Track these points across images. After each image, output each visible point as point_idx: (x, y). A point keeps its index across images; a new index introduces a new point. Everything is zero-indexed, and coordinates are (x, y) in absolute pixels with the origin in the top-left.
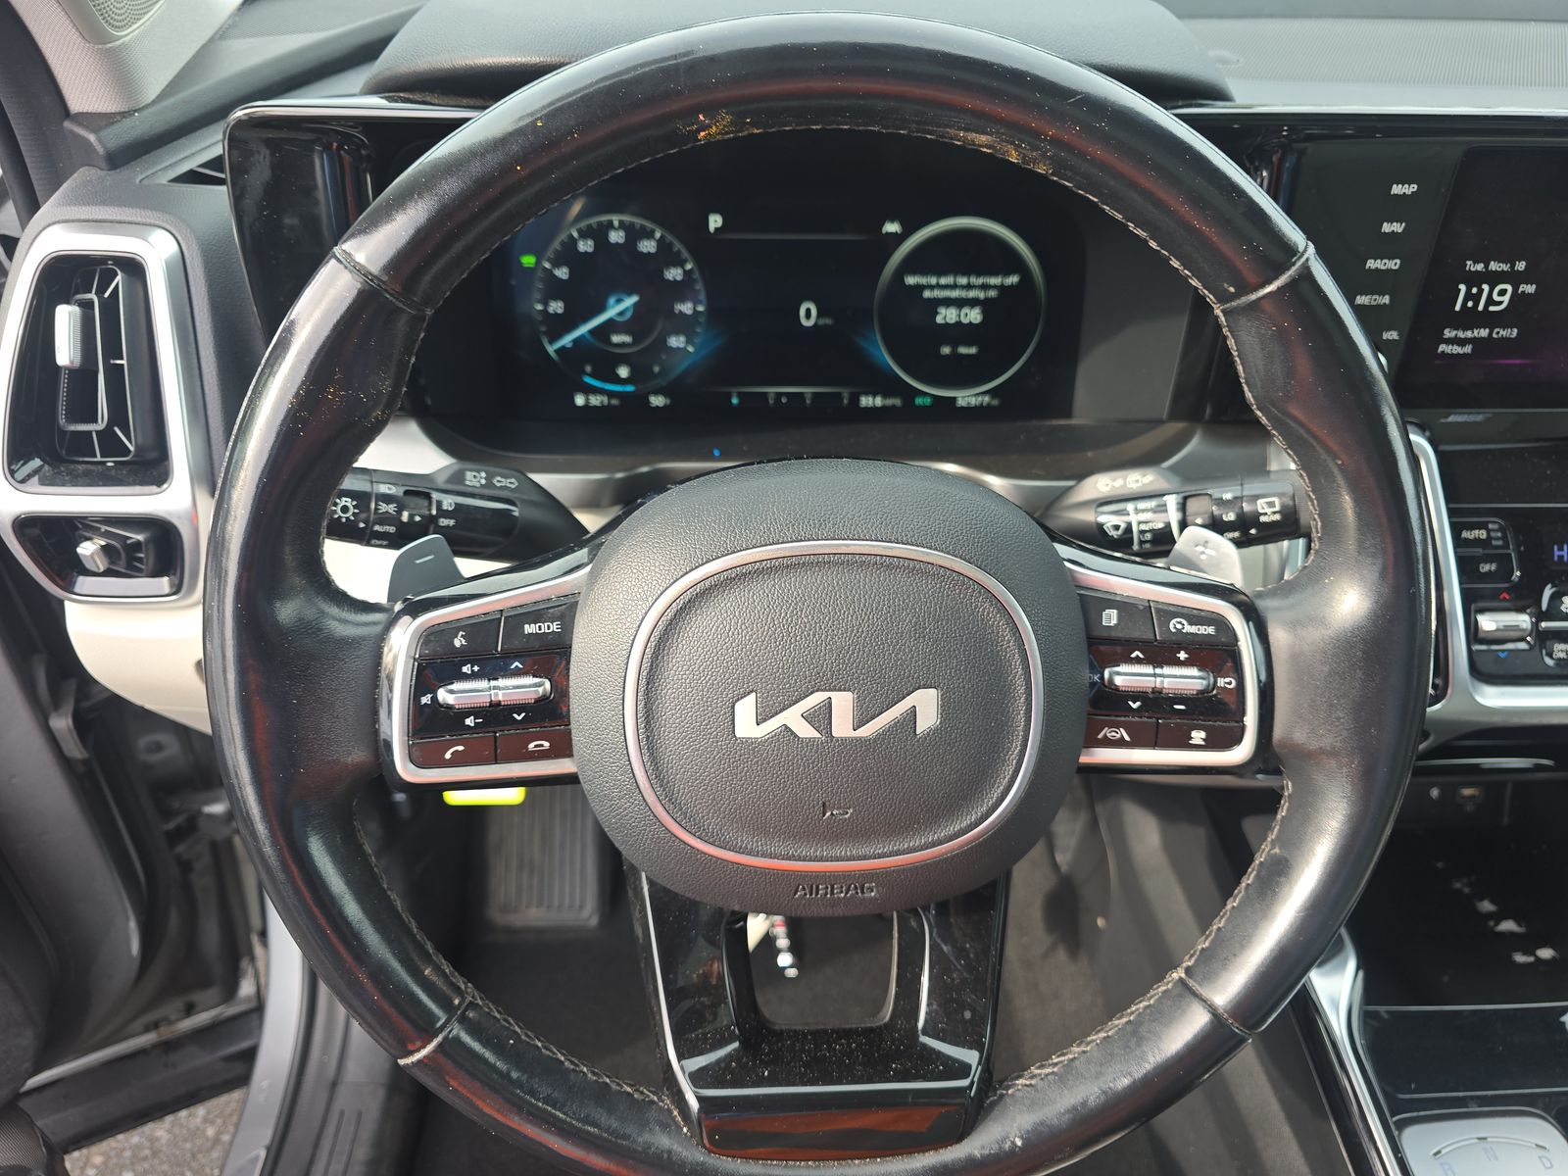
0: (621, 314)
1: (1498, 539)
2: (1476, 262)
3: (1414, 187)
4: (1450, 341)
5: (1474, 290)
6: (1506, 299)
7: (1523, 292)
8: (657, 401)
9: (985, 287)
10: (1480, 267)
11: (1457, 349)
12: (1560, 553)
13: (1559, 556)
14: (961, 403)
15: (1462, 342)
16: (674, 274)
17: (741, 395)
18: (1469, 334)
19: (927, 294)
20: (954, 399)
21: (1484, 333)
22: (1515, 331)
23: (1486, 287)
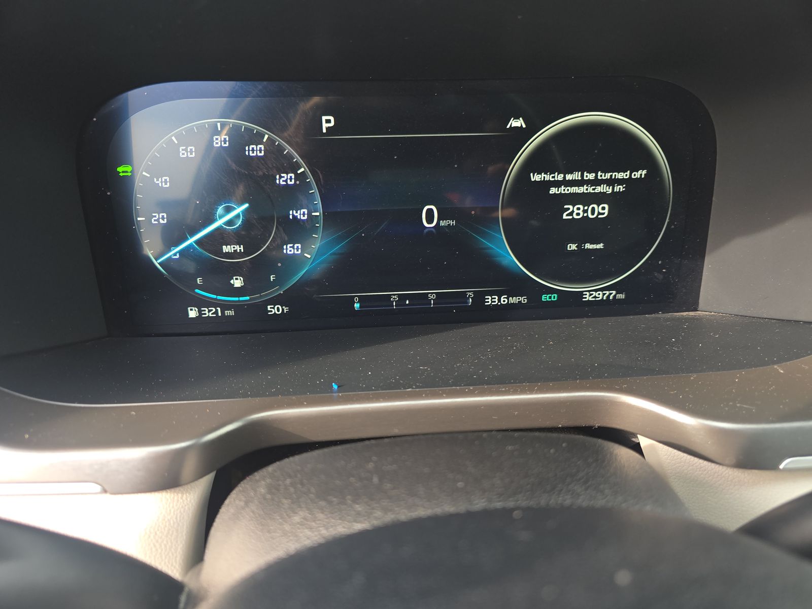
0: (230, 223)
8: (275, 310)
9: (611, 182)
14: (588, 297)
16: (286, 179)
17: (362, 300)
19: (553, 191)
20: (581, 294)
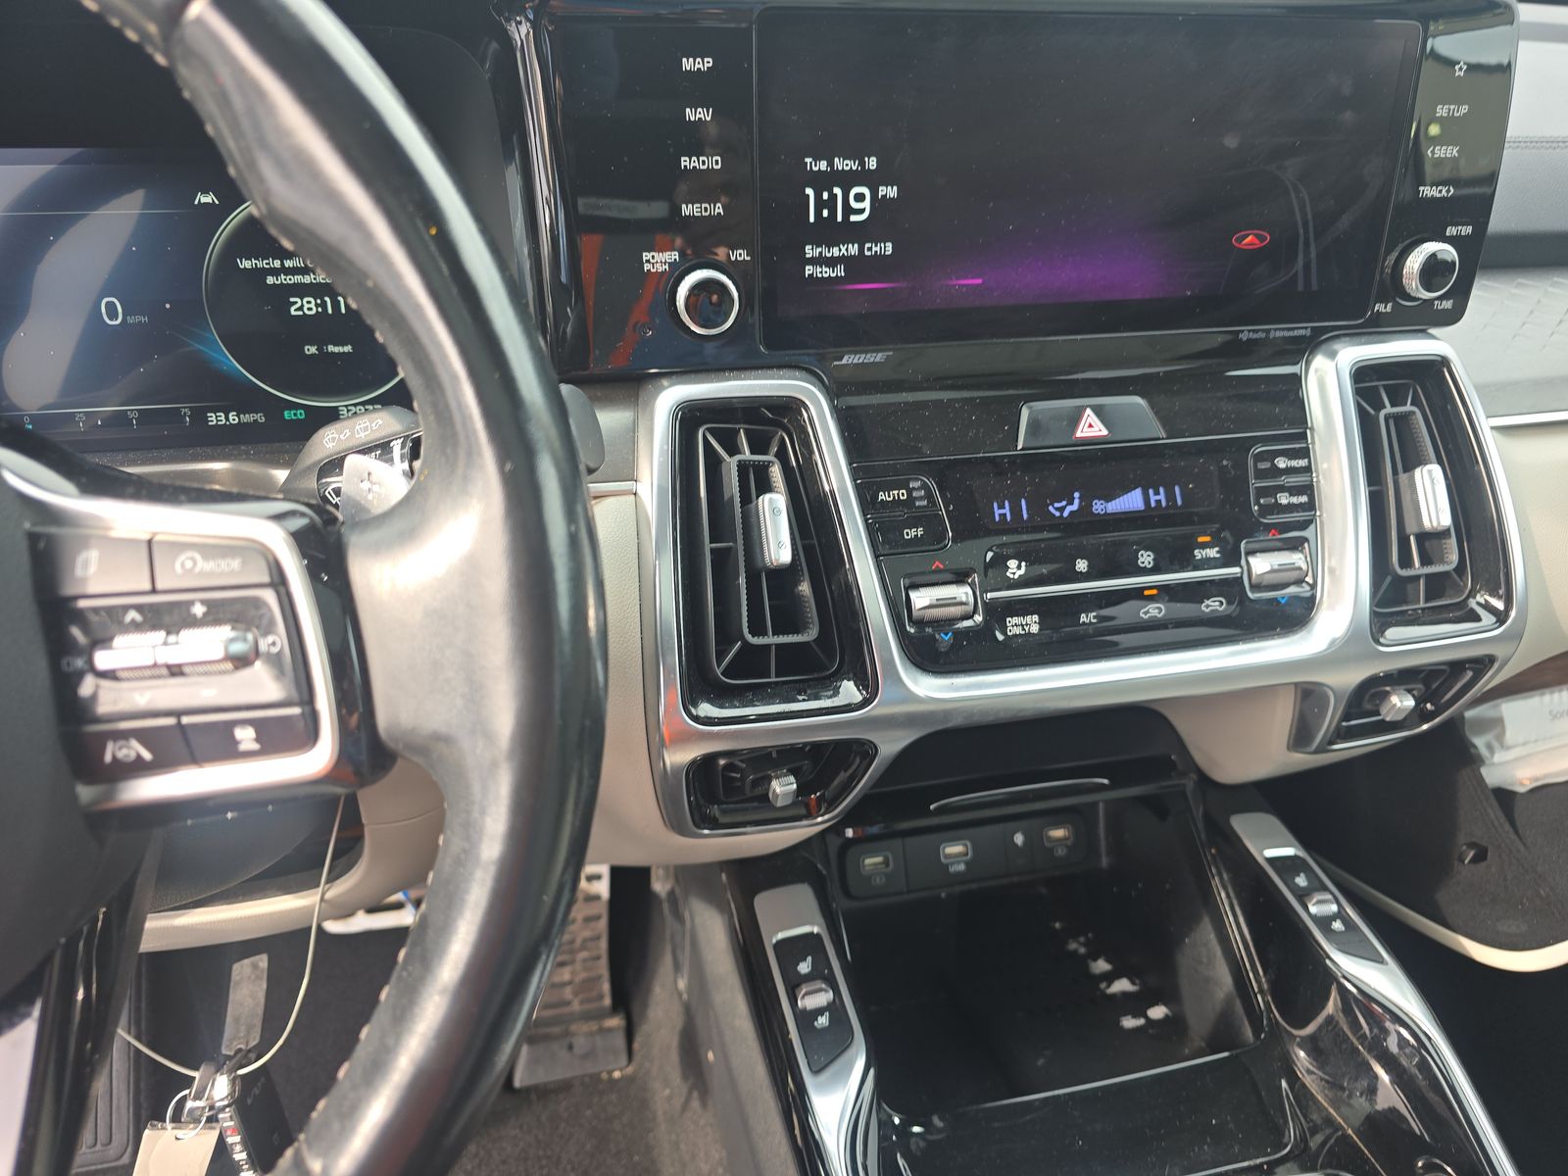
1: (921, 498)
2: (817, 159)
3: (709, 62)
4: (814, 261)
5: (825, 196)
6: (866, 204)
7: (884, 196)
10: (823, 165)
11: (826, 272)
12: (1002, 511)
13: (1000, 515)
15: (831, 262)
17: (35, 420)
18: (835, 252)
19: (270, 280)
21: (853, 249)
22: (889, 246)
23: (837, 191)
